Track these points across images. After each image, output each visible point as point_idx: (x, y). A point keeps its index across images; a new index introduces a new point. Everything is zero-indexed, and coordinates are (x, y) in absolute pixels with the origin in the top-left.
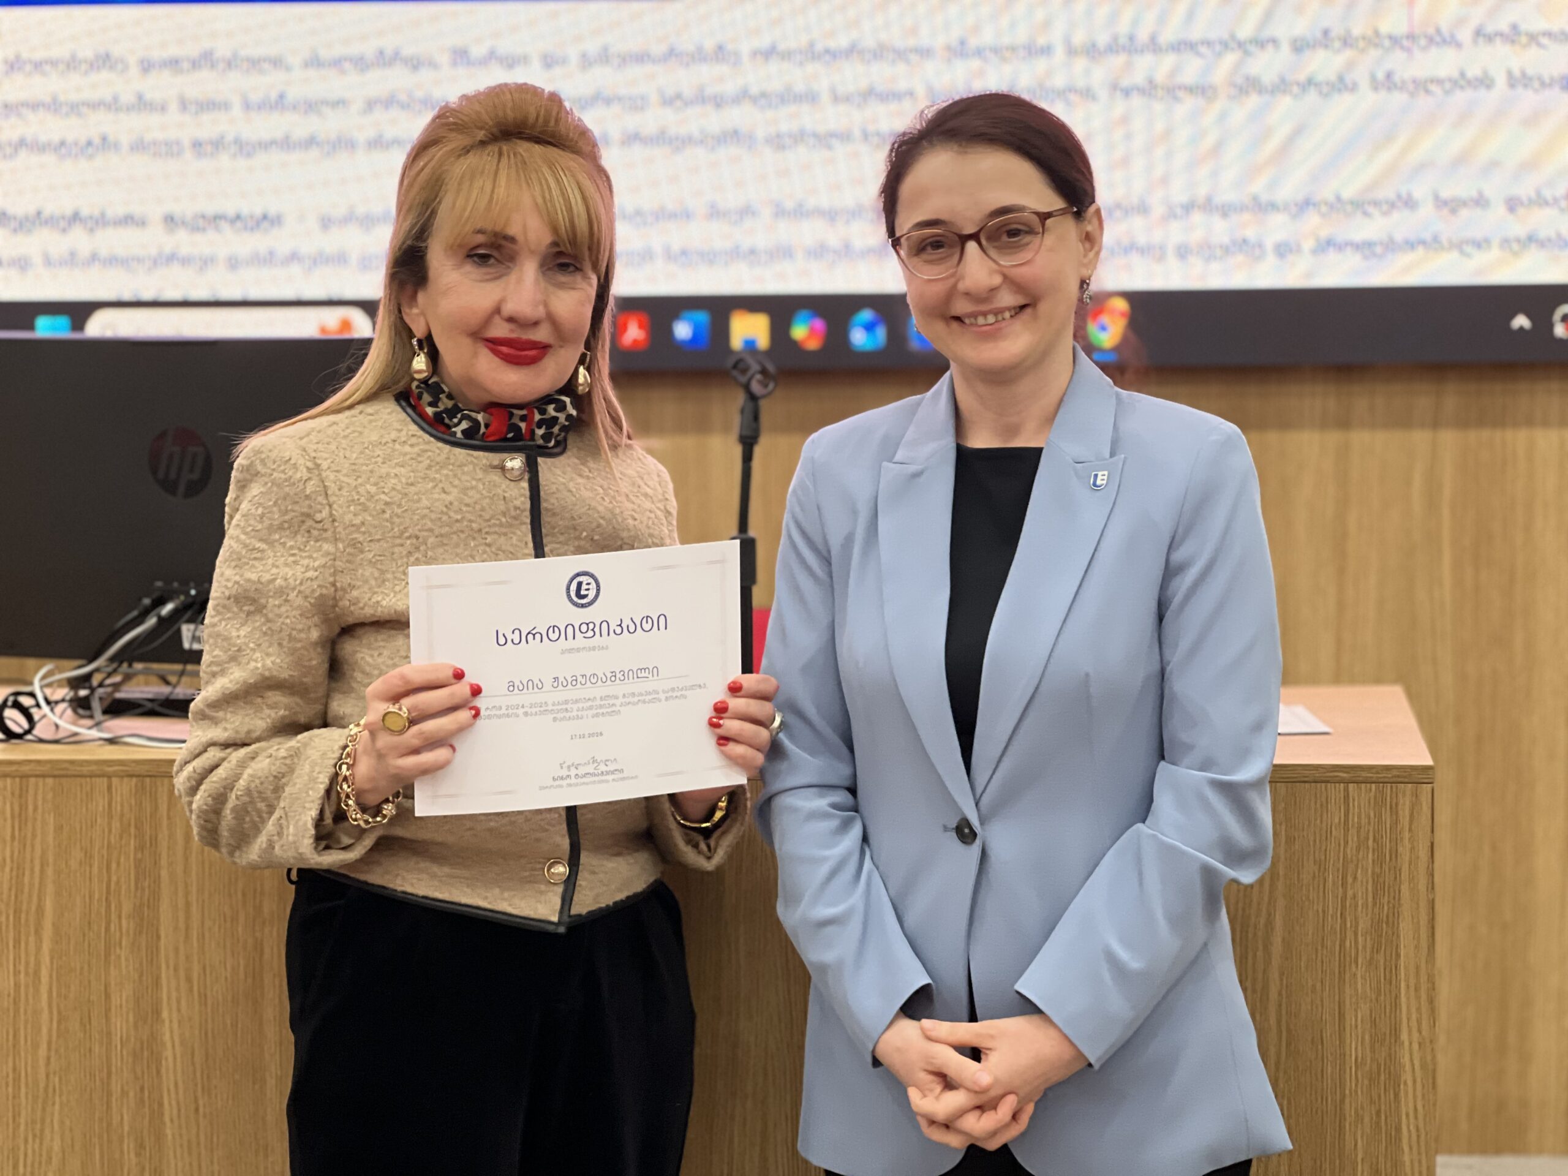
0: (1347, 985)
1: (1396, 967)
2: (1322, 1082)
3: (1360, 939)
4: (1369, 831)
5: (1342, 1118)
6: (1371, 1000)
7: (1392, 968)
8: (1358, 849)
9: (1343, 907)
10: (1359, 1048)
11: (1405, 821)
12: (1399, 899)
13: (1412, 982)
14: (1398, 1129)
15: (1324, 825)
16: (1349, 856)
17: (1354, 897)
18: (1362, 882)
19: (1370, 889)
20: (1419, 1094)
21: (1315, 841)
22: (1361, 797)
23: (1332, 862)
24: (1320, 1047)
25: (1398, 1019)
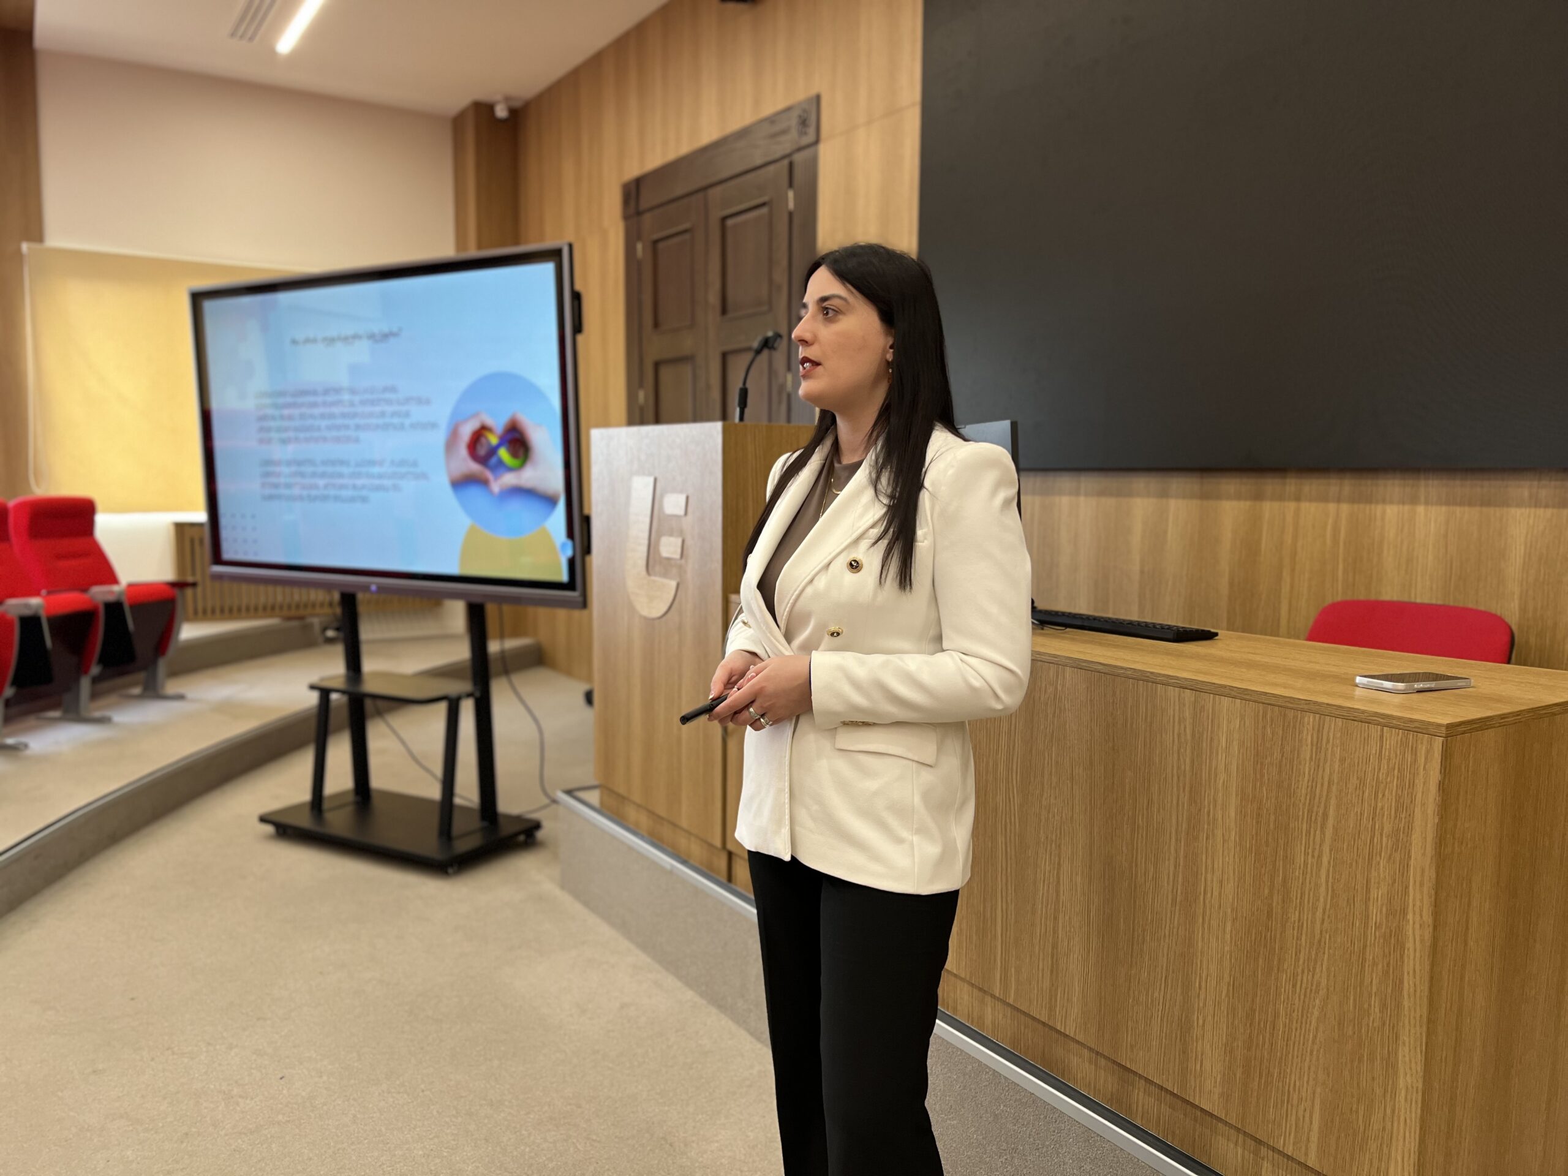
0: (1373, 869)
1: (1407, 867)
2: (1352, 931)
3: (1384, 839)
4: (1395, 763)
5: (1364, 960)
6: (1389, 885)
7: (1405, 866)
8: (1387, 775)
9: (1375, 813)
10: (1379, 913)
11: (1421, 760)
12: (1413, 818)
13: (1418, 879)
14: (1401, 982)
15: (1365, 754)
16: (1381, 779)
17: (1382, 809)
18: (1388, 799)
19: (1393, 804)
20: (1417, 960)
21: (1358, 763)
22: (1392, 738)
23: (1368, 780)
24: (1352, 907)
25: (1406, 904)
